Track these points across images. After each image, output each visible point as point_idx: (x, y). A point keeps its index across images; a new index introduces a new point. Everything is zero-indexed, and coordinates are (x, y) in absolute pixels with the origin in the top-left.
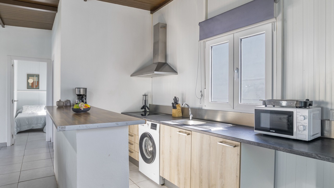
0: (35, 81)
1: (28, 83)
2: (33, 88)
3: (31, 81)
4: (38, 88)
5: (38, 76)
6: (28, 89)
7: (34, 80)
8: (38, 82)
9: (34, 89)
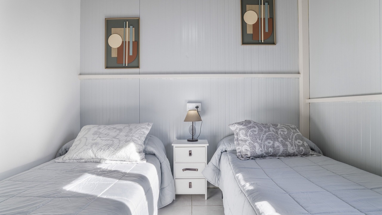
0: (129, 42)
1: (108, 49)
2: (121, 65)
3: (116, 41)
4: (136, 65)
5: (135, 23)
6: (107, 67)
7: (124, 37)
8: (136, 44)
9: (125, 67)
